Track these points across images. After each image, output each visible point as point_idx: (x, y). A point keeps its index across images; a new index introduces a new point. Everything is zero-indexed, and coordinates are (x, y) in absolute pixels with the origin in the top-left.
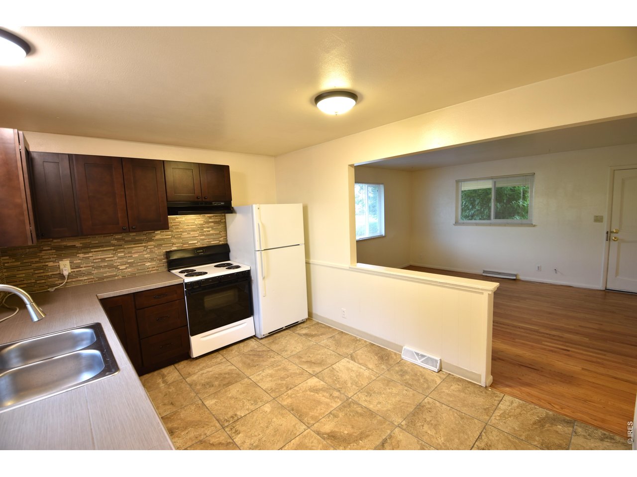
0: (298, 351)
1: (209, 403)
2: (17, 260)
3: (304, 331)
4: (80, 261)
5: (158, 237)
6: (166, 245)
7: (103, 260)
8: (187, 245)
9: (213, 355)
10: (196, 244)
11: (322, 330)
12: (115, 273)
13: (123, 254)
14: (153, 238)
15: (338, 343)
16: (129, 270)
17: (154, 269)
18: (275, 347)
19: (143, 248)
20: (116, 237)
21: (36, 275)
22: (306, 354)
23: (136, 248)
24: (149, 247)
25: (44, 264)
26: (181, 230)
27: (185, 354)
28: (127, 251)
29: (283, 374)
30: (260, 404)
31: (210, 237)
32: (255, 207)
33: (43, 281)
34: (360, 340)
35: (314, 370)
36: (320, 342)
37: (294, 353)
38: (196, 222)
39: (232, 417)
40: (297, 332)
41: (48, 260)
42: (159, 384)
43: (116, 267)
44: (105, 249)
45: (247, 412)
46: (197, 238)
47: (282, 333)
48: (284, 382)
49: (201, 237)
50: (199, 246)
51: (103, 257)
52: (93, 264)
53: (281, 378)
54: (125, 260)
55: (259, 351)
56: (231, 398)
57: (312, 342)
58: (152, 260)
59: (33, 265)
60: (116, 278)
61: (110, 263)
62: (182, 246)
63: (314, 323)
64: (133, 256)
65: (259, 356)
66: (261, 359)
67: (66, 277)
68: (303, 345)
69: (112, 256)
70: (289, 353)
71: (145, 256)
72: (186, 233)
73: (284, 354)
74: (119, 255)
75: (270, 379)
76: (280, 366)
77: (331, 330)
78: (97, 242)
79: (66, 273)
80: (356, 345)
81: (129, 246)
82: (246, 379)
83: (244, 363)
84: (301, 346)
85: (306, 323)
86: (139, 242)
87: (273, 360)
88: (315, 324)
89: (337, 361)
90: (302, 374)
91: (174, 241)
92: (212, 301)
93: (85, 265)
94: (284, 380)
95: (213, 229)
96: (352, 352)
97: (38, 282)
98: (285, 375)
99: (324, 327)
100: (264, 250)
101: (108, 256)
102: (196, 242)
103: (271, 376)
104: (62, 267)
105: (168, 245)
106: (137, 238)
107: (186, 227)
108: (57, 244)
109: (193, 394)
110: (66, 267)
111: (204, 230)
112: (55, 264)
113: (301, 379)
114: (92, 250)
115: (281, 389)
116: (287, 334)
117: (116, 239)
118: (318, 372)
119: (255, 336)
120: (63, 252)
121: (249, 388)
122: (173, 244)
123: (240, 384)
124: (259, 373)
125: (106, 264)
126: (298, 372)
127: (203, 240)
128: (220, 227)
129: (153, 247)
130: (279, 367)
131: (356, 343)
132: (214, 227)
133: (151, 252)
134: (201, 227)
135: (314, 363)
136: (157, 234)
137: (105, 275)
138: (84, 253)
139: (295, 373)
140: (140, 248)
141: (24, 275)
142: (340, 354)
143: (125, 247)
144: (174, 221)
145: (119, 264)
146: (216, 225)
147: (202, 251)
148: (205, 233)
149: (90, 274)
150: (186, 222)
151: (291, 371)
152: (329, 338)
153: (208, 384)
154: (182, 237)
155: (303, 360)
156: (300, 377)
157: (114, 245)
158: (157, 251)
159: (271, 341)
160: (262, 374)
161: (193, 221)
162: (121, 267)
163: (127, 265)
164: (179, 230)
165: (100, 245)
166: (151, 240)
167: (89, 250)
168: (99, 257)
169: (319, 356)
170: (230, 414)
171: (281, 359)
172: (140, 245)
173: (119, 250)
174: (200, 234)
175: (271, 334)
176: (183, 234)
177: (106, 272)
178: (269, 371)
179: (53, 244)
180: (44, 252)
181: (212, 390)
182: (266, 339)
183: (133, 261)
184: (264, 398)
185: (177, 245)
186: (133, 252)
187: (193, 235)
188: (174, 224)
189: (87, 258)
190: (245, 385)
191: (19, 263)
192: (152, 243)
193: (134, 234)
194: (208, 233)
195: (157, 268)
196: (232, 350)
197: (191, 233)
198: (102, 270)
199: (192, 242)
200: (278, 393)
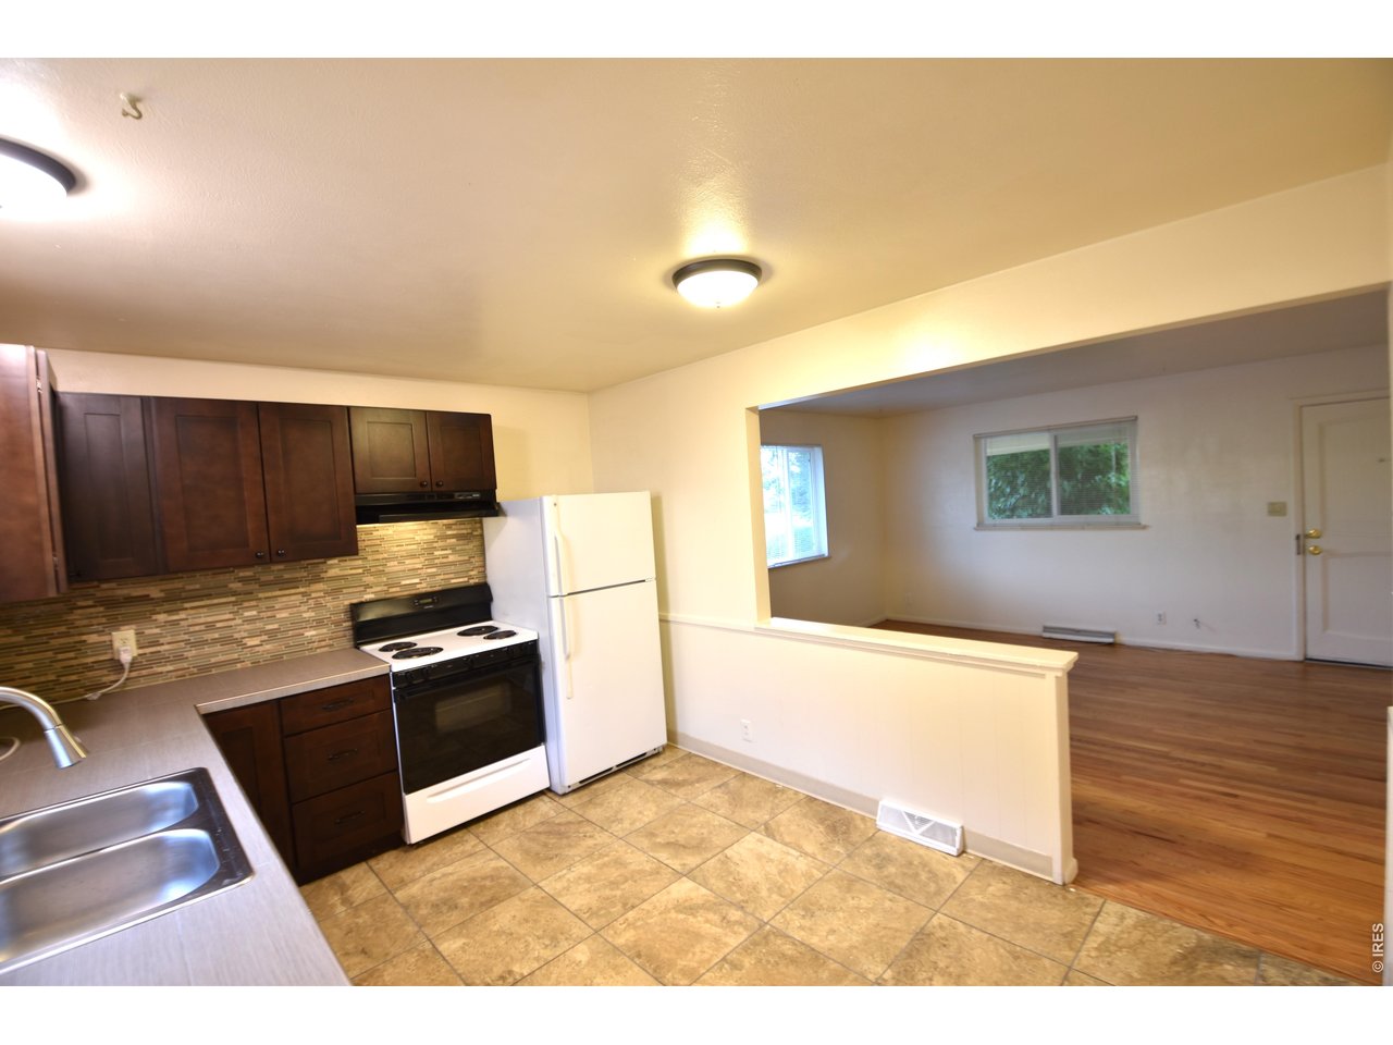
0: (646, 820)
1: (449, 946)
2: (17, 632)
3: (659, 775)
4: (157, 631)
5: (333, 572)
6: (351, 590)
7: (210, 626)
8: (398, 589)
9: (455, 836)
10: (418, 586)
11: (700, 770)
12: (236, 656)
13: (254, 613)
14: (322, 575)
15: (736, 800)
16: (268, 647)
17: (323, 643)
18: (594, 814)
19: (300, 597)
20: (241, 574)
21: (58, 665)
22: (665, 827)
23: (284, 599)
24: (313, 595)
25: (77, 638)
26: (386, 556)
27: (390, 835)
28: (263, 605)
29: (614, 873)
30: (564, 945)
31: (449, 569)
32: (548, 501)
33: (74, 678)
34: (783, 791)
35: (682, 862)
36: (695, 798)
37: (638, 825)
38: (417, 538)
40: (644, 777)
41: (84, 630)
42: (333, 906)
43: (239, 642)
44: (216, 601)
45: (536, 965)
46: (419, 571)
47: (610, 780)
48: (618, 893)
49: (429, 570)
50: (424, 590)
51: (210, 619)
52: (186, 637)
53: (612, 883)
54: (259, 625)
55: (559, 824)
56: (499, 933)
57: (678, 798)
58: (319, 623)
59: (53, 642)
60: (239, 666)
61: (227, 632)
62: (387, 592)
63: (681, 754)
64: (278, 616)
65: (560, 835)
66: (565, 841)
67: (127, 666)
68: (658, 806)
69: (231, 616)
70: (626, 824)
71: (305, 615)
72: (396, 563)
73: (616, 828)
74: (246, 614)
75: (587, 886)
76: (607, 855)
77: (718, 769)
78: (198, 586)
79: (126, 658)
80: (777, 801)
81: (269, 594)
82: (532, 890)
83: (527, 852)
84: (654, 809)
85: (662, 756)
86: (292, 583)
87: (590, 842)
88: (682, 758)
89: (735, 839)
90: (658, 873)
91: (369, 579)
92: (452, 713)
93: (169, 639)
94: (618, 888)
95: (455, 551)
96: (767, 817)
97: (63, 679)
98: (620, 876)
99: (703, 765)
100: (569, 594)
101: (222, 616)
102: (417, 581)
103: (589, 879)
104: (117, 644)
105: (354, 590)
106: (286, 576)
107: (396, 549)
108: (110, 593)
109: (411, 928)
110: (126, 643)
111: (436, 553)
112: (106, 638)
113: (656, 883)
114: (187, 605)
115: (613, 910)
116: (621, 782)
117: (241, 580)
118: (694, 866)
119: (549, 790)
120: (119, 611)
121: (540, 909)
122: (368, 586)
123: (518, 903)
124: (560, 874)
125: (216, 636)
126: (647, 868)
127: (433, 575)
128: (471, 546)
129: (322, 594)
130: (606, 859)
131: (776, 797)
132: (458, 548)
133: (318, 606)
134: (429, 549)
135: (684, 847)
136: (332, 566)
137: (213, 660)
138: (169, 612)
139: (640, 872)
140: (293, 598)
141: (30, 665)
142: (742, 823)
143: (261, 595)
144: (370, 537)
145: (246, 634)
146: (461, 542)
147: (430, 600)
148: (436, 561)
149: (180, 658)
150: (395, 537)
151: (632, 867)
152: (715, 788)
153: (449, 904)
154: (387, 570)
155: (658, 840)
156: (654, 880)
157: (234, 594)
158: (330, 603)
159: (586, 799)
160: (568, 876)
161: (411, 536)
162: (250, 642)
163: (265, 637)
164: (381, 556)
165: (206, 592)
166: (317, 579)
167: (179, 605)
168: (202, 620)
169: (695, 830)
170: (498, 972)
171: (609, 841)
172: (293, 591)
173: (246, 604)
174: (426, 563)
175: (586, 784)
176: (389, 564)
177: (215, 654)
178: (585, 869)
179: (99, 594)
180: (80, 611)
181: (455, 917)
182: (575, 795)
183: (276, 626)
184: (574, 931)
185: (373, 590)
186: (277, 607)
187: (411, 567)
188: (369, 543)
189: (175, 623)
190: (529, 903)
191: (21, 638)
192: (321, 586)
193: (281, 567)
194: (445, 560)
195: (331, 642)
196: (497, 824)
197: (407, 562)
198: (207, 649)
199: (408, 582)
200: (604, 919)
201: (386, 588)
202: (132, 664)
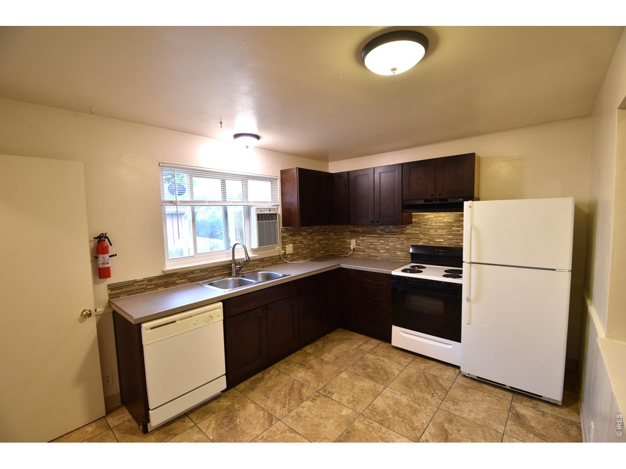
0: (465, 416)
1: (344, 375)
3: (526, 411)
4: (360, 242)
5: (408, 231)
6: (414, 239)
7: (372, 243)
8: (433, 243)
9: (409, 355)
10: (443, 243)
12: (377, 255)
13: (383, 242)
14: (405, 232)
16: (386, 254)
17: (403, 258)
18: (457, 393)
19: (396, 239)
20: (381, 228)
23: (392, 239)
24: (401, 239)
25: (345, 240)
26: (429, 227)
28: (386, 239)
29: (406, 412)
30: (351, 405)
32: (465, 204)
37: (457, 413)
38: (445, 220)
39: (330, 392)
40: (516, 404)
41: (347, 238)
43: (378, 250)
44: (374, 235)
45: (337, 400)
46: (444, 236)
47: (498, 390)
48: (391, 416)
49: (449, 236)
50: (445, 246)
51: (372, 241)
52: (366, 245)
53: (398, 413)
54: (384, 246)
55: (437, 382)
56: (353, 385)
58: (402, 250)
60: (378, 258)
61: (375, 246)
62: (428, 243)
63: (569, 418)
64: (390, 244)
65: (429, 384)
66: (424, 387)
67: (352, 250)
68: (485, 418)
69: (376, 241)
71: (398, 246)
72: (433, 231)
73: (448, 404)
74: (381, 241)
75: (392, 403)
76: (420, 406)
78: (370, 230)
79: (352, 248)
81: (388, 236)
82: (382, 387)
83: (409, 378)
84: (481, 417)
86: (394, 233)
87: (429, 397)
91: (421, 236)
93: (362, 245)
94: (394, 415)
98: (405, 414)
101: (375, 241)
102: (443, 240)
103: (397, 403)
104: (352, 243)
106: (393, 230)
107: (434, 224)
108: (351, 229)
109: (350, 363)
110: (353, 244)
111: (454, 228)
112: (349, 241)
114: (367, 235)
115: (377, 416)
116: (501, 395)
117: (380, 230)
120: (355, 234)
121: (371, 392)
122: (420, 239)
123: (373, 385)
124: (396, 392)
125: (373, 247)
126: (416, 424)
127: (450, 239)
129: (404, 239)
130: (417, 406)
133: (402, 243)
134: (449, 226)
136: (408, 229)
137: (372, 254)
138: (363, 237)
139: (412, 422)
140: (394, 239)
143: (385, 236)
145: (380, 248)
147: (443, 251)
148: (453, 232)
149: (364, 251)
150: (434, 219)
151: (414, 418)
153: (365, 367)
154: (429, 233)
157: (379, 234)
160: (397, 395)
161: (442, 219)
162: (381, 251)
163: (385, 251)
164: (427, 227)
165: (372, 232)
166: (402, 233)
167: (365, 235)
168: (370, 241)
170: (333, 390)
171: (434, 404)
172: (394, 236)
173: (381, 238)
174: (448, 233)
175: (482, 381)
176: (430, 231)
178: (404, 400)
179: (349, 229)
180: (346, 233)
181: (359, 371)
182: (468, 380)
183: (389, 248)
184: (360, 406)
185: (424, 241)
186: (390, 241)
187: (440, 233)
188: (423, 221)
189: (364, 240)
190: (373, 388)
191: (336, 237)
192: (404, 236)
193: (391, 227)
194: (458, 233)
195: (405, 258)
196: (425, 363)
197: (439, 231)
198: (370, 251)
199: (438, 240)
200: (370, 415)
201: (428, 241)
202: (354, 249)
